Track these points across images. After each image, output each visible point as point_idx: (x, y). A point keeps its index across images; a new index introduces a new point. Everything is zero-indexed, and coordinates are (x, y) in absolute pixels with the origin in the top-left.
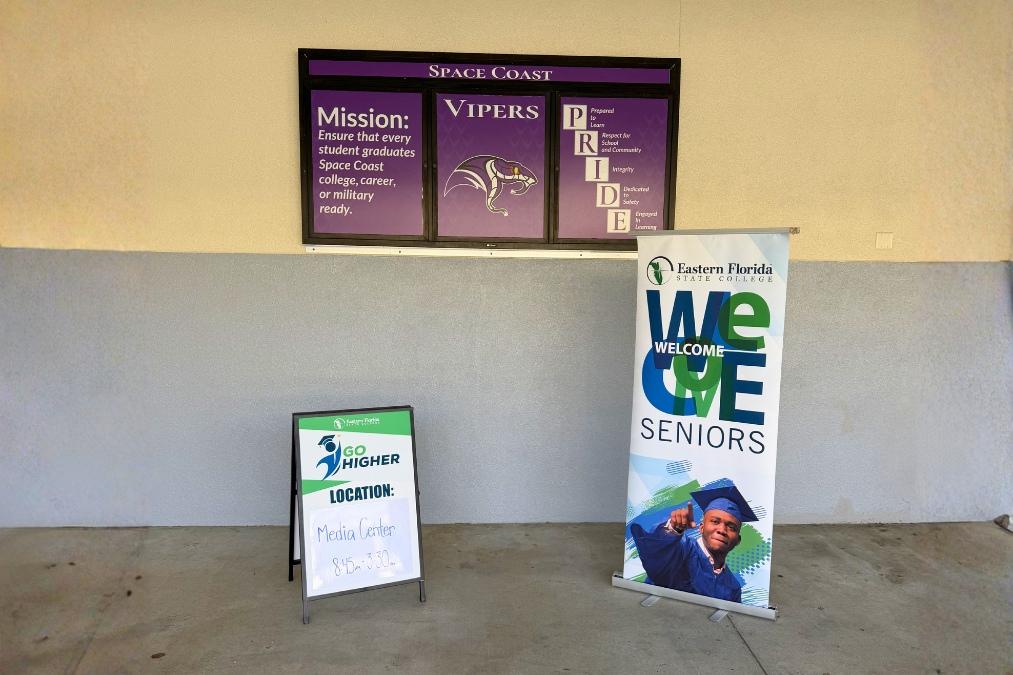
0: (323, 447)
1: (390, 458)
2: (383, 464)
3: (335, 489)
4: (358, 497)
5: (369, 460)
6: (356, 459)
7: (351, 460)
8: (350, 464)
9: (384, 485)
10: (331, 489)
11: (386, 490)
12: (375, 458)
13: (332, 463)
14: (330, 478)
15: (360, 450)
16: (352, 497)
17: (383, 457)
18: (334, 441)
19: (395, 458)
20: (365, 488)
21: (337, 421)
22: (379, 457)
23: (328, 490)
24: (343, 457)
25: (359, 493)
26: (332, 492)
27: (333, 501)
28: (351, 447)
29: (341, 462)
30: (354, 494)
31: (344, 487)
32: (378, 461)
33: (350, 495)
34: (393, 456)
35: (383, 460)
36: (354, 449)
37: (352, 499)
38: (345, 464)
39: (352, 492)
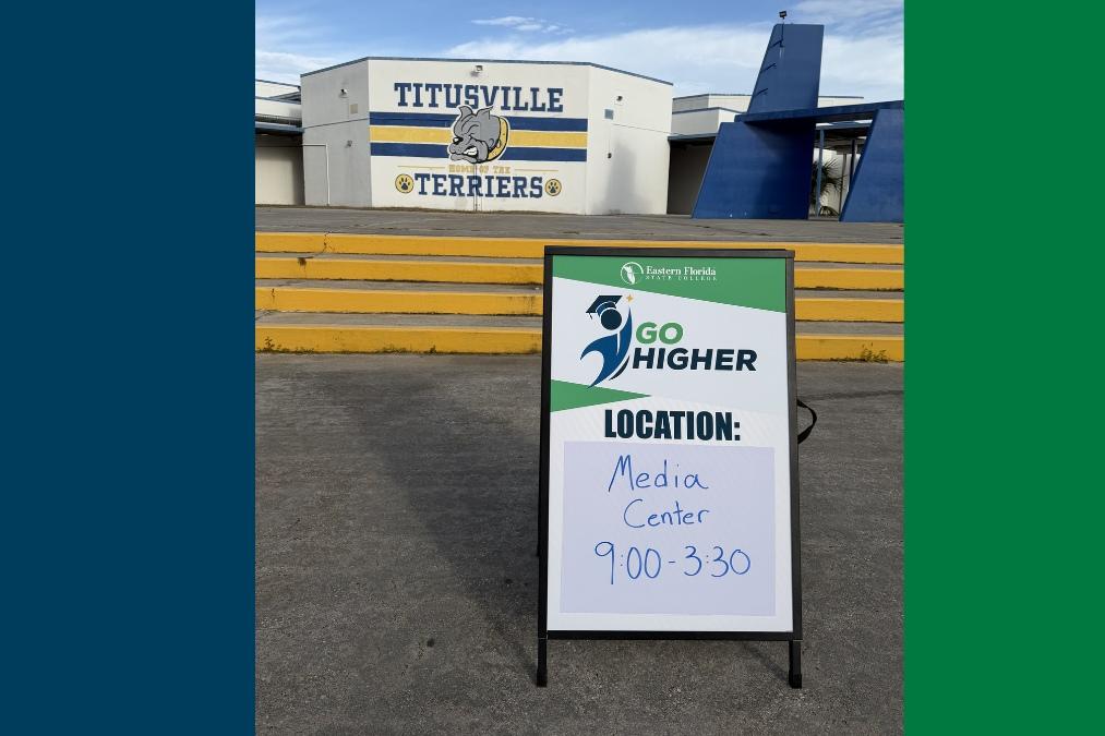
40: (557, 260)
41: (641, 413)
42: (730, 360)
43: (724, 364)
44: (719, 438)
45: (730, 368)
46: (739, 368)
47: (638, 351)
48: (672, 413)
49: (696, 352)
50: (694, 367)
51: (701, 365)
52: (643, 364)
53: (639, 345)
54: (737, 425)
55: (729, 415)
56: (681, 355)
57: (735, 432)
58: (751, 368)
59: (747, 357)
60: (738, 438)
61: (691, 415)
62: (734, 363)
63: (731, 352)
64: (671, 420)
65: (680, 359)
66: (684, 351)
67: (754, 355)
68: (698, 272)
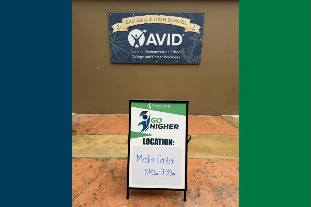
0: (142, 117)
1: (174, 126)
2: (170, 128)
3: (146, 138)
4: (156, 143)
5: (163, 125)
6: (157, 125)
7: (154, 125)
8: (154, 127)
9: (169, 139)
10: (144, 137)
11: (170, 142)
12: (166, 125)
13: (145, 125)
14: (144, 132)
15: (159, 120)
16: (153, 143)
17: (170, 125)
18: (147, 114)
19: (176, 127)
20: (160, 139)
21: (149, 105)
22: (168, 125)
23: (142, 138)
24: (150, 123)
25: (157, 142)
26: (144, 139)
27: (144, 144)
28: (155, 119)
29: (149, 125)
30: (154, 142)
31: (150, 137)
32: (167, 127)
33: (152, 142)
34: (175, 125)
35: (170, 127)
36: (156, 119)
37: (153, 144)
38: (151, 126)
39: (153, 140)
40: (132, 104)
41: (151, 139)
42: (173, 127)
43: (171, 128)
44: (169, 145)
45: (172, 129)
46: (175, 129)
47: (151, 124)
48: (159, 139)
49: (165, 125)
50: (164, 128)
51: (166, 128)
52: (152, 127)
53: (151, 123)
54: (174, 142)
55: (172, 140)
56: (161, 125)
57: (173, 143)
58: (177, 129)
59: (176, 126)
60: (174, 145)
61: (163, 139)
62: (173, 128)
63: (173, 125)
64: (158, 141)
65: (161, 126)
66: (162, 125)
67: (178, 126)
68: (166, 106)
